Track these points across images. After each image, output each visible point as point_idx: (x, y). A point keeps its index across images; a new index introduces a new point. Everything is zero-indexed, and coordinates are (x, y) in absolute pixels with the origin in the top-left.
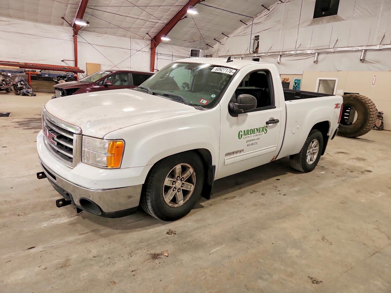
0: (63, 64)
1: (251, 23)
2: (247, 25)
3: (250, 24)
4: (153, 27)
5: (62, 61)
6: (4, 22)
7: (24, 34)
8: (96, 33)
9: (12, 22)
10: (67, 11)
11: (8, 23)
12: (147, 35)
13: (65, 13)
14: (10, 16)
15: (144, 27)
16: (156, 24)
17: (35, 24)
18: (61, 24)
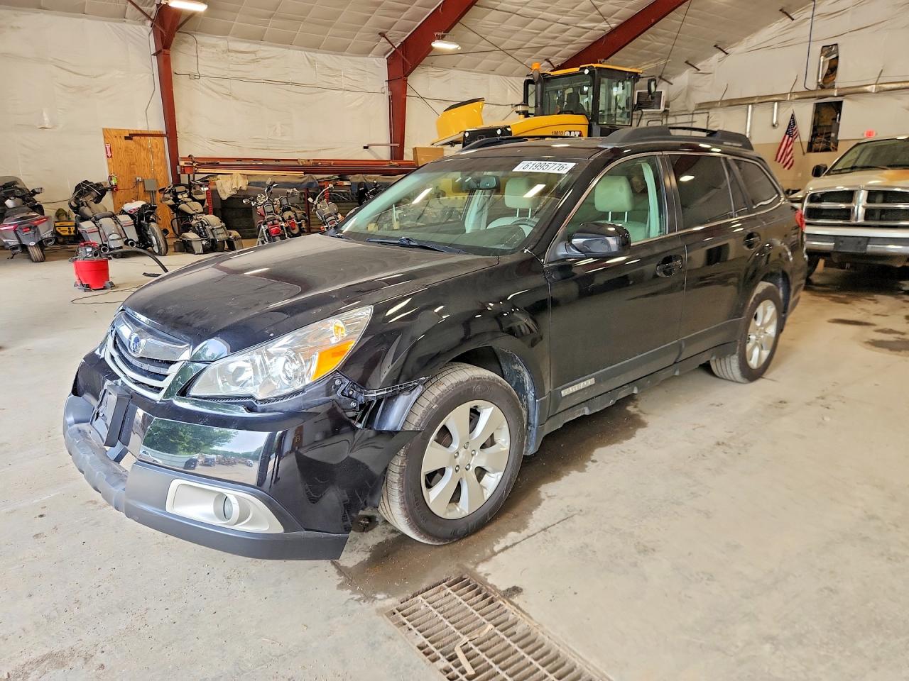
0: (366, 156)
1: (809, 14)
2: (793, 19)
3: (802, 18)
4: (573, 41)
5: (365, 148)
8: (433, 70)
9: (261, 54)
10: (405, 15)
11: (252, 56)
12: (546, 63)
13: (395, 20)
14: (260, 38)
15: (554, 42)
16: (587, 32)
17: (309, 57)
18: (367, 52)
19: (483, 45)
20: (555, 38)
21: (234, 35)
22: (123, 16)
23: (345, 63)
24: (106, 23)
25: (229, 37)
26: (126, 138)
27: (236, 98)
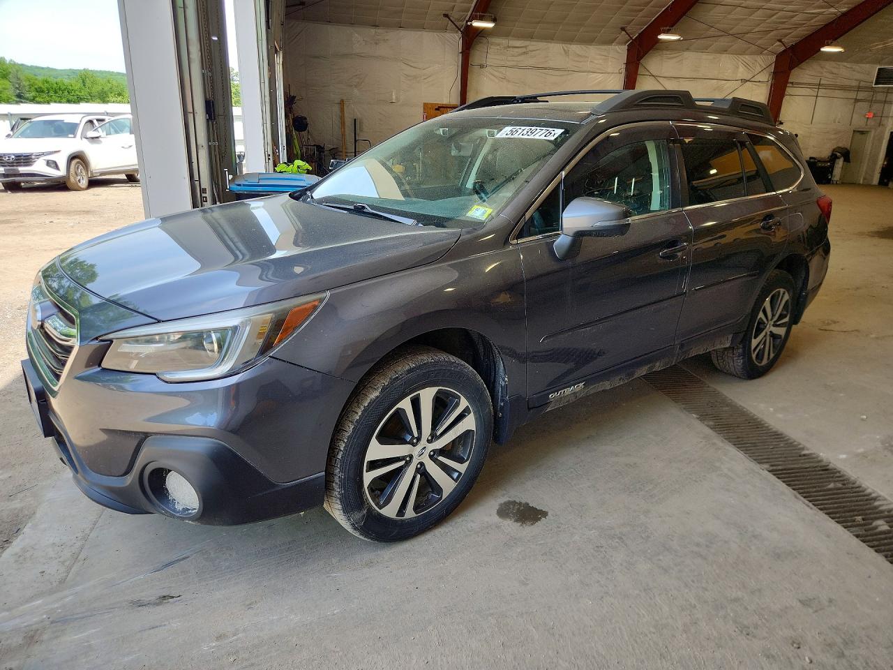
4: (804, 24)
6: (516, 50)
7: (545, 68)
8: (668, 53)
9: (531, 48)
10: (641, 14)
11: (524, 50)
12: (778, 43)
13: (632, 18)
14: (530, 37)
15: (784, 26)
16: (816, 17)
17: (566, 49)
18: (610, 42)
19: (712, 32)
20: (784, 23)
21: (514, 36)
22: (445, 29)
23: (593, 51)
24: (435, 34)
25: (510, 38)
26: (436, 109)
27: (509, 81)
